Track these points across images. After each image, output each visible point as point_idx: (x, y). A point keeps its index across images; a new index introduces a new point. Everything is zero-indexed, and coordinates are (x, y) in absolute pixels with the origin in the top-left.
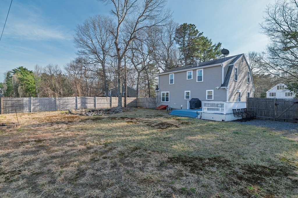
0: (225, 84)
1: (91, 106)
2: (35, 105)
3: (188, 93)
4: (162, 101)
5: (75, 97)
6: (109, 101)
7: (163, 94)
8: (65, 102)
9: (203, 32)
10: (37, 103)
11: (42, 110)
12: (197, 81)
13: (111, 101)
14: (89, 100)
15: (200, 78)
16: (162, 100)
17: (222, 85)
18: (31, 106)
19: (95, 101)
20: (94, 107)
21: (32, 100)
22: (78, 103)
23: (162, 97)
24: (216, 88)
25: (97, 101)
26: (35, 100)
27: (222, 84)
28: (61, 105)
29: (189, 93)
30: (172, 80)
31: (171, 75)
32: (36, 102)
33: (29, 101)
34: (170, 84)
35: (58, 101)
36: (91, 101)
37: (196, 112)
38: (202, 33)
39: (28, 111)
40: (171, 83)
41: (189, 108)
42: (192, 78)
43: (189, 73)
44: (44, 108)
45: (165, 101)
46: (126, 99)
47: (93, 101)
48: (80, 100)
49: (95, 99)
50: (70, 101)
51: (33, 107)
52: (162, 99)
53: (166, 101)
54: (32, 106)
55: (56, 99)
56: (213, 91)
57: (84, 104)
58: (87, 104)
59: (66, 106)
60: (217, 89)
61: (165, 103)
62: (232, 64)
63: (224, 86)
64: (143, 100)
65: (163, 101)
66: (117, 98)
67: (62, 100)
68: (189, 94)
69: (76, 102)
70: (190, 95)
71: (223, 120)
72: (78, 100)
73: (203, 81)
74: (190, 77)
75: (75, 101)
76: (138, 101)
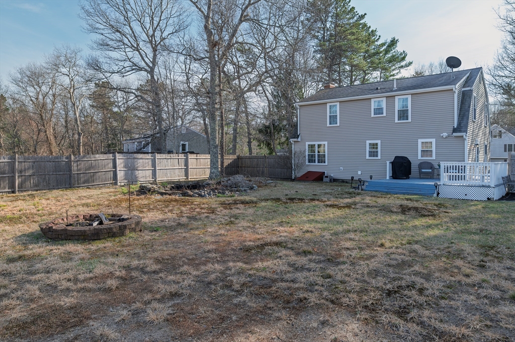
0: (461, 127)
1: (146, 177)
2: (23, 174)
3: (374, 146)
4: (307, 163)
5: (111, 155)
6: (183, 165)
7: (312, 147)
8: (91, 167)
9: (365, 14)
10: (28, 169)
11: (41, 187)
12: (396, 121)
13: (186, 164)
14: (141, 161)
15: (403, 114)
16: (307, 161)
17: (455, 130)
18: (14, 177)
19: (154, 165)
20: (153, 178)
21: (17, 163)
22: (118, 169)
23: (307, 153)
24: (442, 135)
25: (158, 164)
26: (23, 163)
27: (455, 127)
28: (82, 175)
29: (377, 144)
30: (333, 119)
31: (330, 106)
32: (26, 167)
33: (9, 166)
34: (328, 125)
35: (75, 165)
36: (147, 165)
37: (433, 183)
38: (363, 14)
39: (7, 190)
40: (330, 124)
41: (390, 177)
42: (385, 115)
43: (377, 104)
44: (44, 182)
45: (316, 163)
46: (223, 160)
47: (150, 163)
48: (122, 161)
49: (155, 159)
50: (100, 164)
51: (20, 180)
52: (307, 157)
53: (319, 162)
54: (17, 177)
55: (71, 158)
56: (433, 141)
57: (130, 172)
58: (137, 172)
59: (93, 176)
60: (442, 137)
61: (316, 167)
62: (468, 87)
63: (460, 131)
64: (256, 160)
65: (309, 162)
66: (208, 156)
67: (83, 163)
68: (377, 148)
69: (115, 166)
70: (379, 150)
71: (488, 199)
72: (118, 162)
73: (410, 120)
74: (379, 111)
75: (111, 165)
76: (242, 164)
